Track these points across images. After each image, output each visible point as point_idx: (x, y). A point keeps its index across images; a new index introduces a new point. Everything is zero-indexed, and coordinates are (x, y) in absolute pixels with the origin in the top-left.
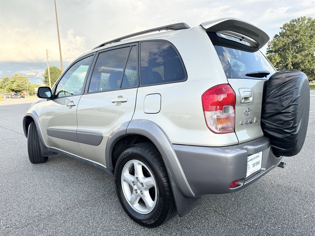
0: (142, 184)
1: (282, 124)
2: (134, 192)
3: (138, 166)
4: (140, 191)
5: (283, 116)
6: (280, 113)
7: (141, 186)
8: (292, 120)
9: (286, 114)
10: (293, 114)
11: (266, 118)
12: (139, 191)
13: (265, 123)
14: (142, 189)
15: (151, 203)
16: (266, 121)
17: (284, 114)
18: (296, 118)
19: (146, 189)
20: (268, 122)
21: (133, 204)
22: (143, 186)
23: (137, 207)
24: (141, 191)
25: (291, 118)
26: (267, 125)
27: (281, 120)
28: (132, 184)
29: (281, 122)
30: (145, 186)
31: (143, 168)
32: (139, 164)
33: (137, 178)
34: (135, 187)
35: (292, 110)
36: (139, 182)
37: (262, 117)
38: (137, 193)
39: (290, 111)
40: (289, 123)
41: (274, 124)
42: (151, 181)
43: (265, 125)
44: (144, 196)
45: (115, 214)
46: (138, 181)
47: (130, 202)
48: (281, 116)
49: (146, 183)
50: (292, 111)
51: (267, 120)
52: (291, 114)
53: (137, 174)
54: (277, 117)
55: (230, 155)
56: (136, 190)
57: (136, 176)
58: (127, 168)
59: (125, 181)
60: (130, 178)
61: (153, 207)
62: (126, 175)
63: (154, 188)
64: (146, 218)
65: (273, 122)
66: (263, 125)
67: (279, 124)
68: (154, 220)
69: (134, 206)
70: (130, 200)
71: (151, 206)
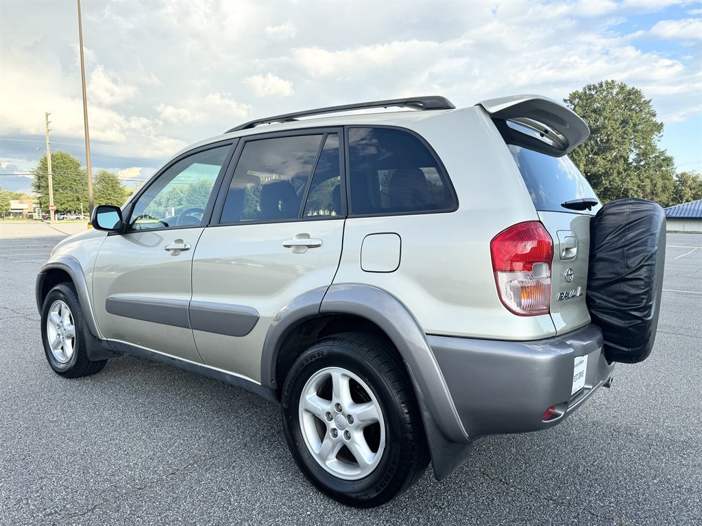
0: (349, 417)
1: (626, 301)
2: (329, 433)
3: (341, 379)
4: (344, 431)
5: (629, 285)
6: (624, 280)
7: (345, 421)
8: (645, 293)
9: (635, 283)
10: (646, 282)
11: (597, 289)
12: (341, 433)
13: (594, 298)
14: (349, 427)
15: (368, 458)
16: (595, 293)
17: (630, 283)
18: (651, 289)
19: (357, 428)
20: (600, 296)
21: (324, 459)
22: (351, 422)
23: (333, 466)
24: (347, 432)
25: (643, 289)
26: (598, 301)
27: (624, 293)
28: (325, 419)
29: (625, 297)
30: (356, 421)
31: (353, 385)
32: (344, 375)
33: (338, 405)
34: (332, 425)
35: (646, 275)
36: (343, 414)
37: (589, 287)
38: (335, 435)
39: (642, 277)
40: (639, 300)
41: (611, 300)
42: (373, 410)
43: (595, 302)
44: (354, 442)
45: (281, 482)
46: (341, 410)
47: (320, 455)
48: (624, 285)
49: (358, 416)
50: (645, 277)
51: (598, 292)
52: (642, 283)
53: (338, 396)
54: (617, 287)
55: (545, 357)
56: (335, 429)
57: (335, 400)
58: (314, 385)
59: (307, 411)
60: (321, 406)
61: (373, 465)
62: (310, 399)
63: (376, 425)
64: (357, 487)
65: (609, 296)
66: (590, 302)
67: (619, 300)
68: (377, 491)
69: (327, 463)
70: (317, 452)
71: (369, 463)
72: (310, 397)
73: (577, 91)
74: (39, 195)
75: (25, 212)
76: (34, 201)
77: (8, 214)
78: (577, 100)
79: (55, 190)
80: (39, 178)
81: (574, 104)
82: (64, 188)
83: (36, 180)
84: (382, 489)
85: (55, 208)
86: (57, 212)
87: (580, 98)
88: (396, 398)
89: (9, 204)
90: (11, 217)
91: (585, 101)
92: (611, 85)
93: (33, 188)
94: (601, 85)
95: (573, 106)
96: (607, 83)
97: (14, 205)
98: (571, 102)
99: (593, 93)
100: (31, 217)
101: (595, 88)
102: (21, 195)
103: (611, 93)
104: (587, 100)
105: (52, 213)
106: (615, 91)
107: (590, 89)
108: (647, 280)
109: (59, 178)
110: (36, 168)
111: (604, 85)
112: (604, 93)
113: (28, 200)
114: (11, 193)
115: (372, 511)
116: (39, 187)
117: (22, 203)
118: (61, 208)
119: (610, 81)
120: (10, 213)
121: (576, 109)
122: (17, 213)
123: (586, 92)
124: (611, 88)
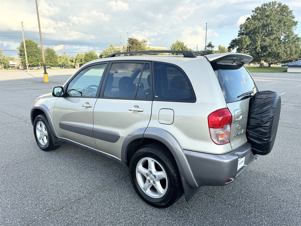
0: (155, 176)
2: (147, 181)
3: (152, 162)
5: (262, 128)
6: (261, 127)
7: (153, 177)
8: (268, 132)
9: (265, 128)
10: (269, 128)
11: (250, 129)
12: (152, 181)
13: (249, 133)
14: (155, 179)
15: (162, 191)
17: (263, 128)
18: (271, 130)
19: (157, 180)
20: (251, 132)
21: (146, 190)
22: (156, 178)
23: (149, 193)
24: (154, 181)
25: (268, 130)
26: (250, 134)
27: (260, 131)
28: (146, 176)
29: (261, 133)
30: (157, 178)
31: (156, 164)
32: (152, 161)
33: (150, 171)
34: (148, 178)
35: (269, 125)
36: (152, 175)
37: (247, 128)
38: (150, 182)
39: (268, 126)
40: (266, 134)
41: (256, 134)
42: (163, 174)
43: (249, 134)
44: (156, 185)
46: (151, 173)
47: (144, 188)
49: (158, 176)
50: (269, 126)
51: (250, 130)
52: (268, 128)
53: (150, 168)
54: (258, 129)
56: (149, 180)
57: (149, 169)
58: (141, 163)
59: (139, 172)
60: (144, 171)
61: (163, 194)
62: (140, 168)
63: (164, 179)
64: (157, 201)
65: (255, 132)
66: (247, 134)
67: (259, 134)
68: (165, 203)
69: (147, 191)
70: (143, 187)
71: (162, 193)
72: (140, 167)
73: (258, 7)
74: (21, 59)
75: (16, 66)
76: (19, 61)
77: (9, 67)
78: (259, 11)
79: (28, 57)
80: (21, 51)
81: (257, 13)
82: (32, 56)
83: (19, 52)
84: (167, 203)
85: (28, 65)
86: (29, 66)
87: (260, 10)
88: (172, 171)
89: (9, 63)
90: (10, 68)
91: (262, 11)
92: (274, 3)
93: (18, 56)
94: (270, 4)
95: (256, 14)
96: (273, 3)
97: (11, 63)
98: (256, 12)
99: (266, 7)
100: (18, 68)
101: (267, 5)
102: (13, 58)
103: (275, 7)
104: (263, 11)
105: (27, 67)
106: (276, 6)
107: (265, 6)
108: (270, 127)
109: (29, 51)
110: (19, 47)
111: (271, 3)
112: (271, 8)
113: (16, 61)
114: (9, 57)
115: (163, 209)
116: (21, 55)
117: (14, 62)
118: (31, 64)
119: (274, 2)
120: (9, 66)
121: (258, 15)
122: (12, 66)
123: (263, 7)
124: (275, 5)
